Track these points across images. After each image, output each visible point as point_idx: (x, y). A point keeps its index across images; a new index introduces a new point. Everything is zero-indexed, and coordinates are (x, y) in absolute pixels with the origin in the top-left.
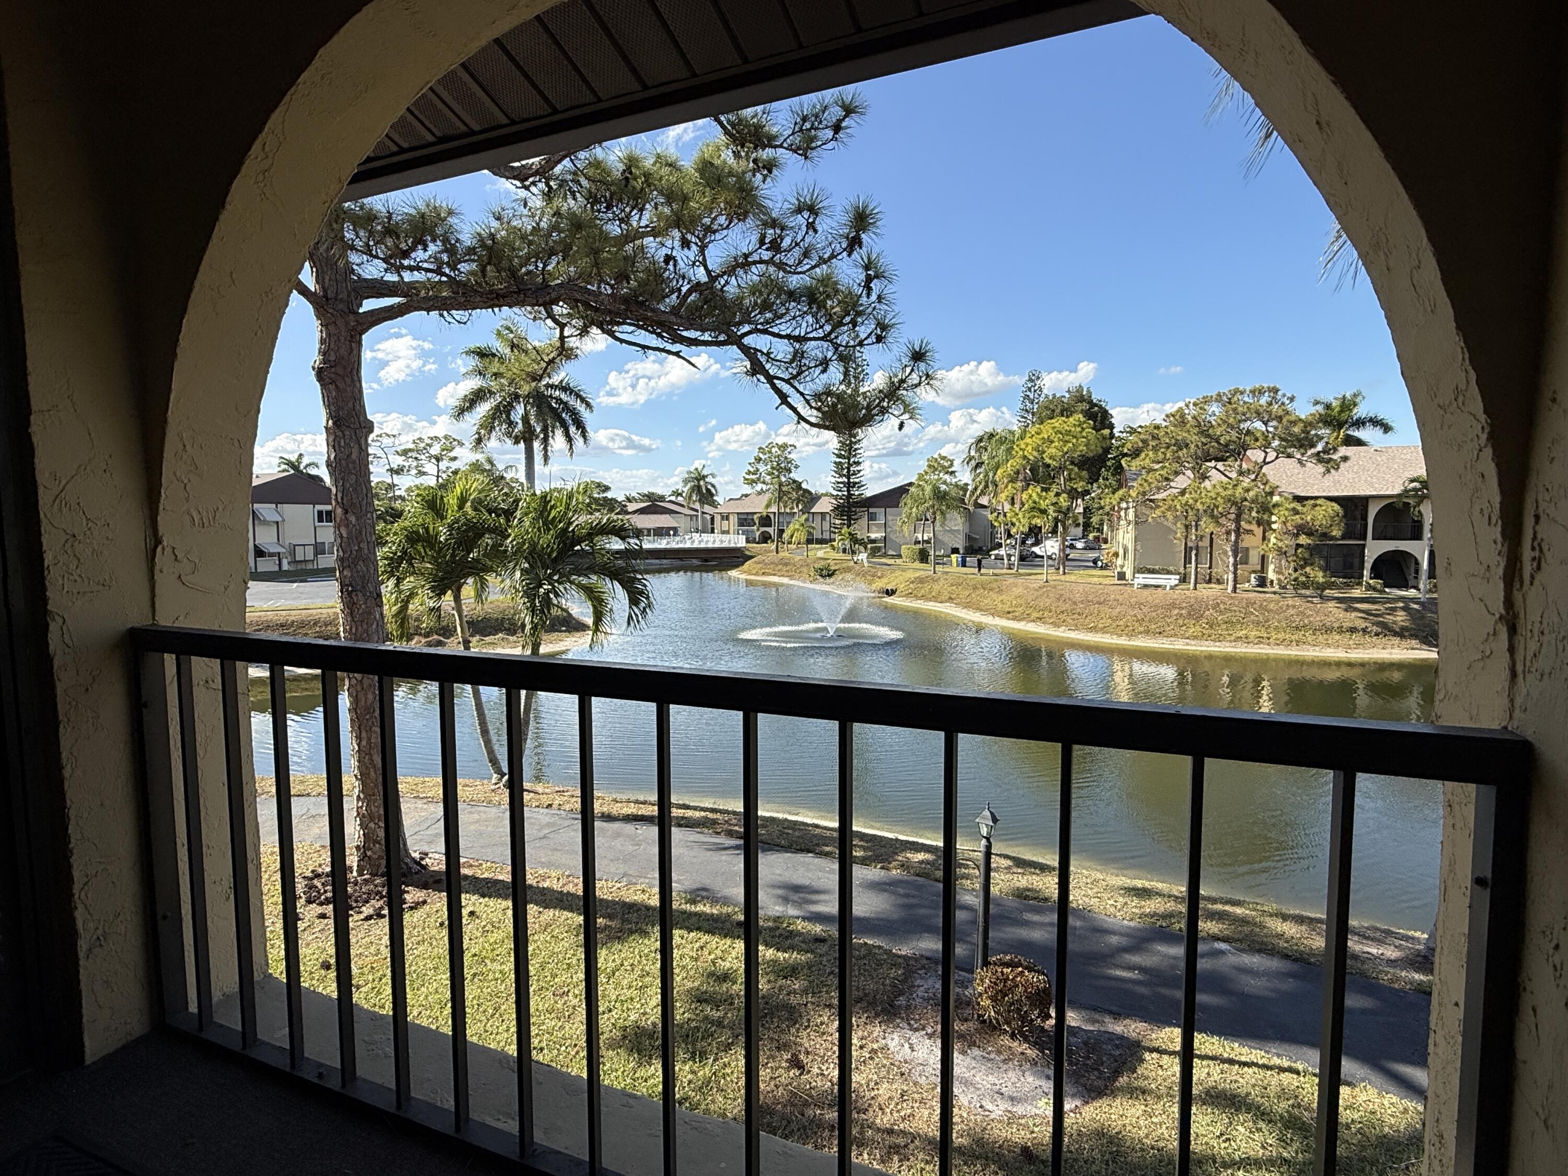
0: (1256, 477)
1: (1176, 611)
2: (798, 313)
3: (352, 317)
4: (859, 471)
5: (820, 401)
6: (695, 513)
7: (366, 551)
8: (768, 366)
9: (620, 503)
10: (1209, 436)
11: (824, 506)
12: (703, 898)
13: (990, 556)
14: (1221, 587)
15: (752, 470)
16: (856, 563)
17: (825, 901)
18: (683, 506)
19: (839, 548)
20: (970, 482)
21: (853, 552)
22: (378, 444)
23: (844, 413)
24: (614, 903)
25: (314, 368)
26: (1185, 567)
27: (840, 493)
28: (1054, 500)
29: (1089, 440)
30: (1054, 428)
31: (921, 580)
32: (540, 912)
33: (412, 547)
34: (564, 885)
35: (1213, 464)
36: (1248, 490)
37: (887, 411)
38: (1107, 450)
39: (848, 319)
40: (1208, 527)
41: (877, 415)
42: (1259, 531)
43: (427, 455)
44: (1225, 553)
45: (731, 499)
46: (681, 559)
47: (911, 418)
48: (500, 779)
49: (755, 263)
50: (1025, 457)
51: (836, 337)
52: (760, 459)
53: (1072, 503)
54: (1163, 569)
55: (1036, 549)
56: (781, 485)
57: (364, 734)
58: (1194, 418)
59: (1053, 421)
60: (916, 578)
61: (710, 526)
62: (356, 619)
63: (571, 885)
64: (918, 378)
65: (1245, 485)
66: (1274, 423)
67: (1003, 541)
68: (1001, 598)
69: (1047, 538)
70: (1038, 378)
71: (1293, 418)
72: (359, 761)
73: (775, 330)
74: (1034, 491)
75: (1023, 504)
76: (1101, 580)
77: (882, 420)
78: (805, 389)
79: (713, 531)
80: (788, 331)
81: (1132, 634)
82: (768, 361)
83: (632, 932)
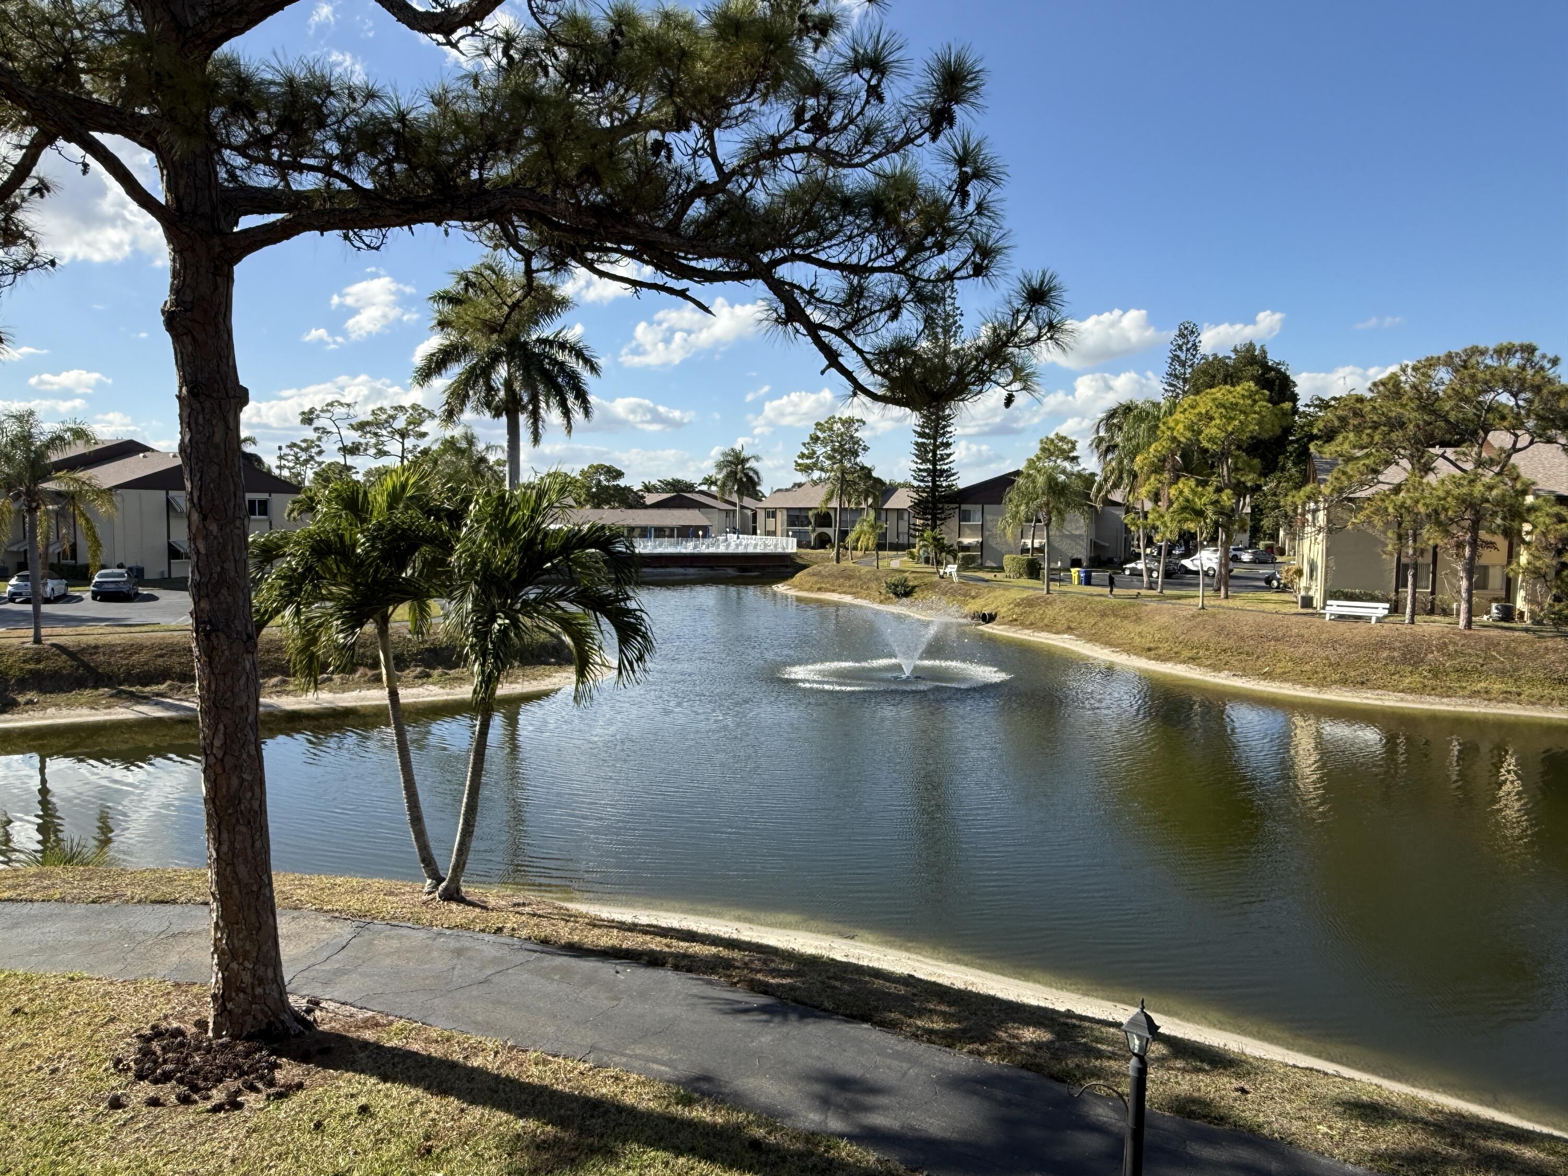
0: (1502, 469)
1: (1385, 654)
2: (855, 232)
3: (216, 241)
4: (949, 455)
5: (887, 362)
6: (731, 507)
7: (233, 574)
8: (808, 311)
9: (636, 493)
10: (1434, 412)
11: (901, 500)
12: (703, 1094)
13: (1124, 570)
14: (1447, 620)
15: (806, 452)
16: (942, 577)
17: (885, 1108)
18: (715, 497)
19: (919, 557)
20: (1098, 471)
21: (939, 563)
22: (329, 415)
23: (924, 381)
24: (570, 1098)
25: (163, 312)
26: (1397, 591)
27: (922, 484)
28: (1215, 497)
29: (1263, 417)
30: (1214, 400)
31: (1030, 603)
32: (462, 1110)
33: (318, 561)
34: (503, 1064)
35: (1437, 450)
36: (1491, 488)
37: (989, 379)
38: (1287, 430)
39: (930, 241)
40: (1430, 536)
41: (973, 384)
42: (1501, 542)
43: (389, 429)
44: (1455, 573)
45: (779, 490)
46: (712, 568)
47: (1024, 389)
48: (436, 887)
49: (788, 151)
50: (1174, 439)
51: (914, 267)
52: (818, 438)
53: (1239, 501)
54: (1366, 594)
55: (1186, 562)
56: (844, 471)
57: (225, 836)
58: (1414, 387)
59: (1213, 390)
60: (1023, 600)
61: (751, 525)
62: (217, 672)
63: (513, 1065)
64: (1036, 331)
65: (1488, 480)
66: (1528, 395)
67: (1142, 551)
68: (1138, 629)
69: (1203, 547)
70: (1192, 332)
71: (1557, 388)
72: (217, 874)
73: (822, 256)
74: (1186, 486)
75: (1171, 503)
76: (1279, 607)
77: (980, 392)
78: (864, 344)
79: (755, 533)
80: (842, 258)
81: (1323, 683)
82: (809, 303)
83: (592, 1151)
